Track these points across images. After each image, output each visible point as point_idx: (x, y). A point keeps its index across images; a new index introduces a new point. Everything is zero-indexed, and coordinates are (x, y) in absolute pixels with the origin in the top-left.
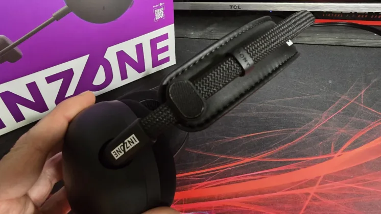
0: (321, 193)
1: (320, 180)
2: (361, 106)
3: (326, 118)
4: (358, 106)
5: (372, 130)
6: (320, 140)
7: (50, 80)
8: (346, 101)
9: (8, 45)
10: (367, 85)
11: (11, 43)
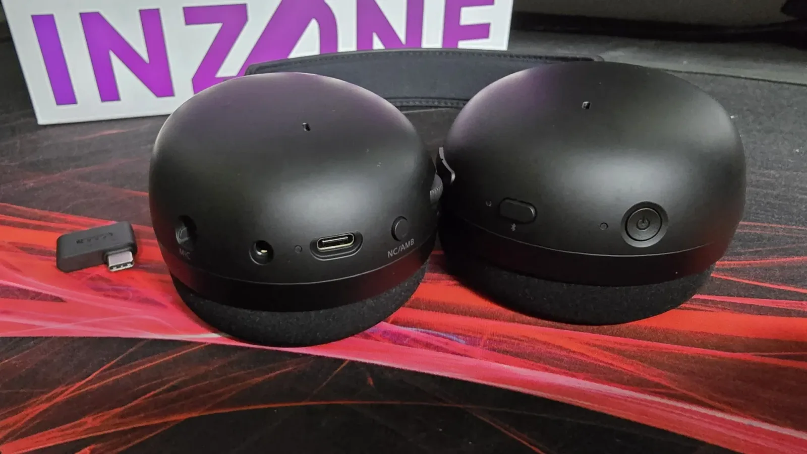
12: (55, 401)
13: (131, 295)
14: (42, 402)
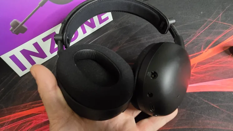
1: (195, 66)
2: (220, 23)
3: (199, 33)
4: (218, 23)
5: (225, 34)
6: (196, 45)
7: (45, 39)
8: (211, 22)
9: (19, 24)
10: (223, 10)
11: (21, 23)
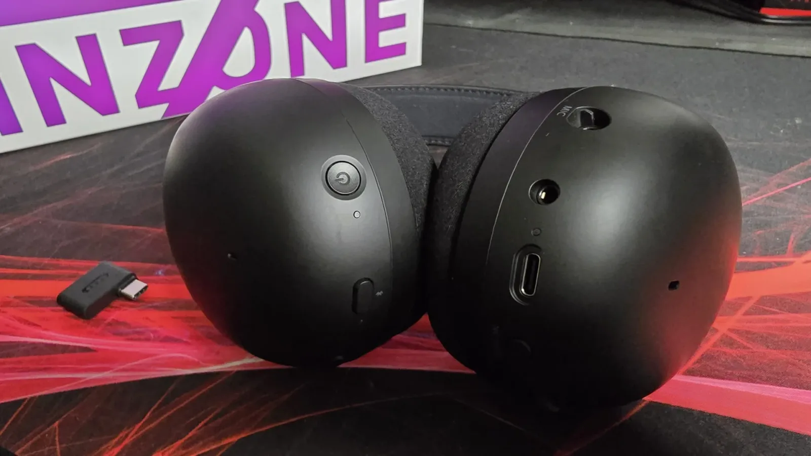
0: (748, 332)
1: (749, 304)
7: (130, 37)
12: (124, 444)
13: (152, 335)
14: (113, 447)
